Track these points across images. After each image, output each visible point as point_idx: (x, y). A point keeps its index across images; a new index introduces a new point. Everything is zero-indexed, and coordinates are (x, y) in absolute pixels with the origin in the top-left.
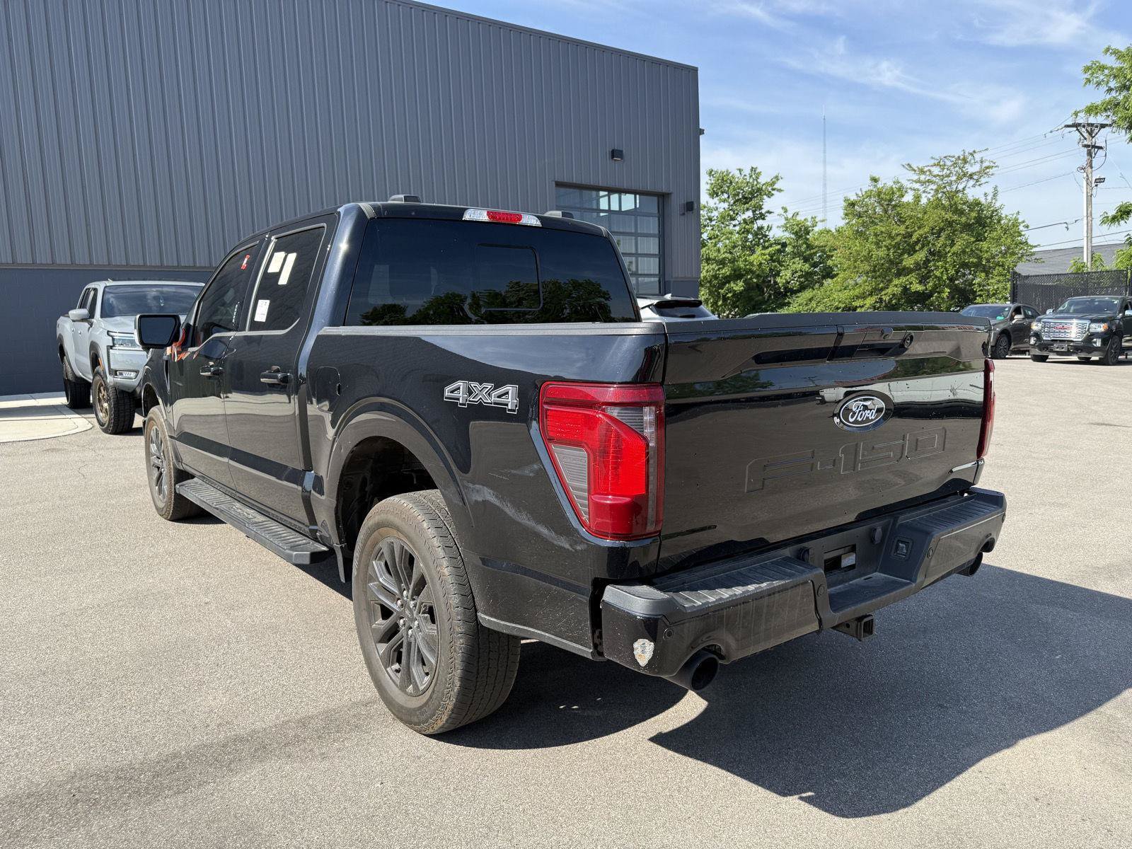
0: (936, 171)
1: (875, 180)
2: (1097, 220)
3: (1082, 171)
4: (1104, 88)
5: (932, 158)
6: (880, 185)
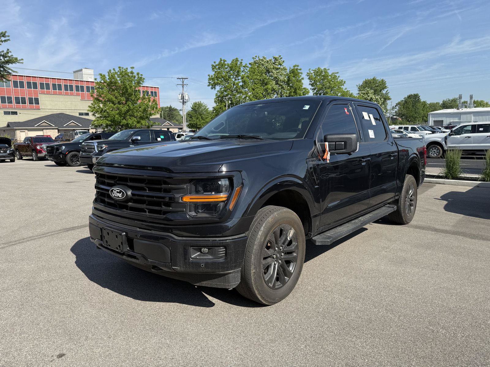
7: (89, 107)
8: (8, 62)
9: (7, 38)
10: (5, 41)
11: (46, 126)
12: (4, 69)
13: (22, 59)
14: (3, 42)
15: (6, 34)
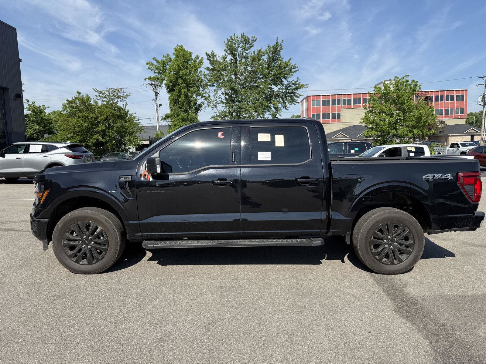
0: (107, 93)
1: (79, 93)
2: (160, 119)
3: (154, 101)
4: (153, 72)
5: (106, 88)
6: (81, 95)
7: (362, 119)
8: (297, 88)
9: (296, 69)
10: (295, 71)
11: (341, 137)
12: (294, 94)
13: (308, 84)
14: (294, 73)
15: (296, 66)
